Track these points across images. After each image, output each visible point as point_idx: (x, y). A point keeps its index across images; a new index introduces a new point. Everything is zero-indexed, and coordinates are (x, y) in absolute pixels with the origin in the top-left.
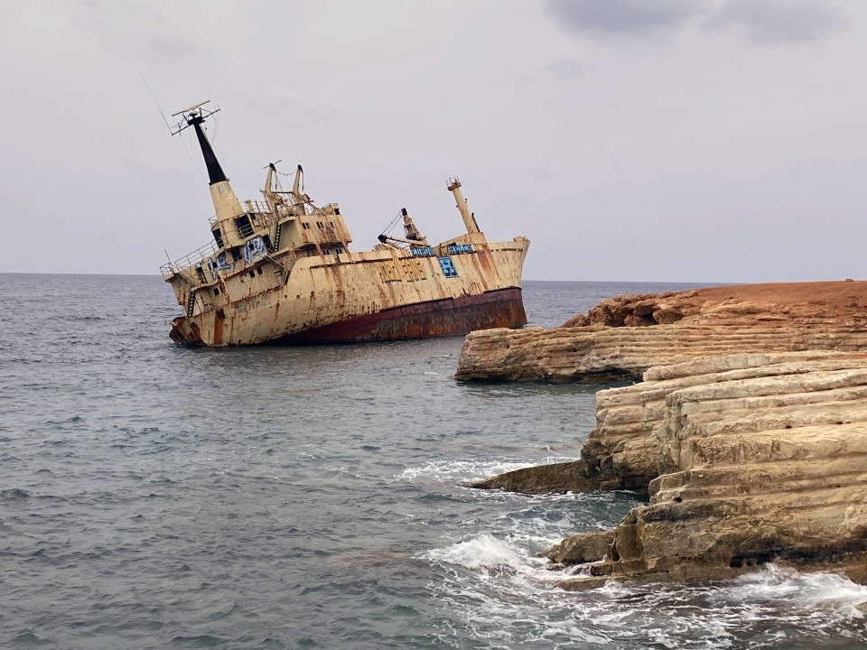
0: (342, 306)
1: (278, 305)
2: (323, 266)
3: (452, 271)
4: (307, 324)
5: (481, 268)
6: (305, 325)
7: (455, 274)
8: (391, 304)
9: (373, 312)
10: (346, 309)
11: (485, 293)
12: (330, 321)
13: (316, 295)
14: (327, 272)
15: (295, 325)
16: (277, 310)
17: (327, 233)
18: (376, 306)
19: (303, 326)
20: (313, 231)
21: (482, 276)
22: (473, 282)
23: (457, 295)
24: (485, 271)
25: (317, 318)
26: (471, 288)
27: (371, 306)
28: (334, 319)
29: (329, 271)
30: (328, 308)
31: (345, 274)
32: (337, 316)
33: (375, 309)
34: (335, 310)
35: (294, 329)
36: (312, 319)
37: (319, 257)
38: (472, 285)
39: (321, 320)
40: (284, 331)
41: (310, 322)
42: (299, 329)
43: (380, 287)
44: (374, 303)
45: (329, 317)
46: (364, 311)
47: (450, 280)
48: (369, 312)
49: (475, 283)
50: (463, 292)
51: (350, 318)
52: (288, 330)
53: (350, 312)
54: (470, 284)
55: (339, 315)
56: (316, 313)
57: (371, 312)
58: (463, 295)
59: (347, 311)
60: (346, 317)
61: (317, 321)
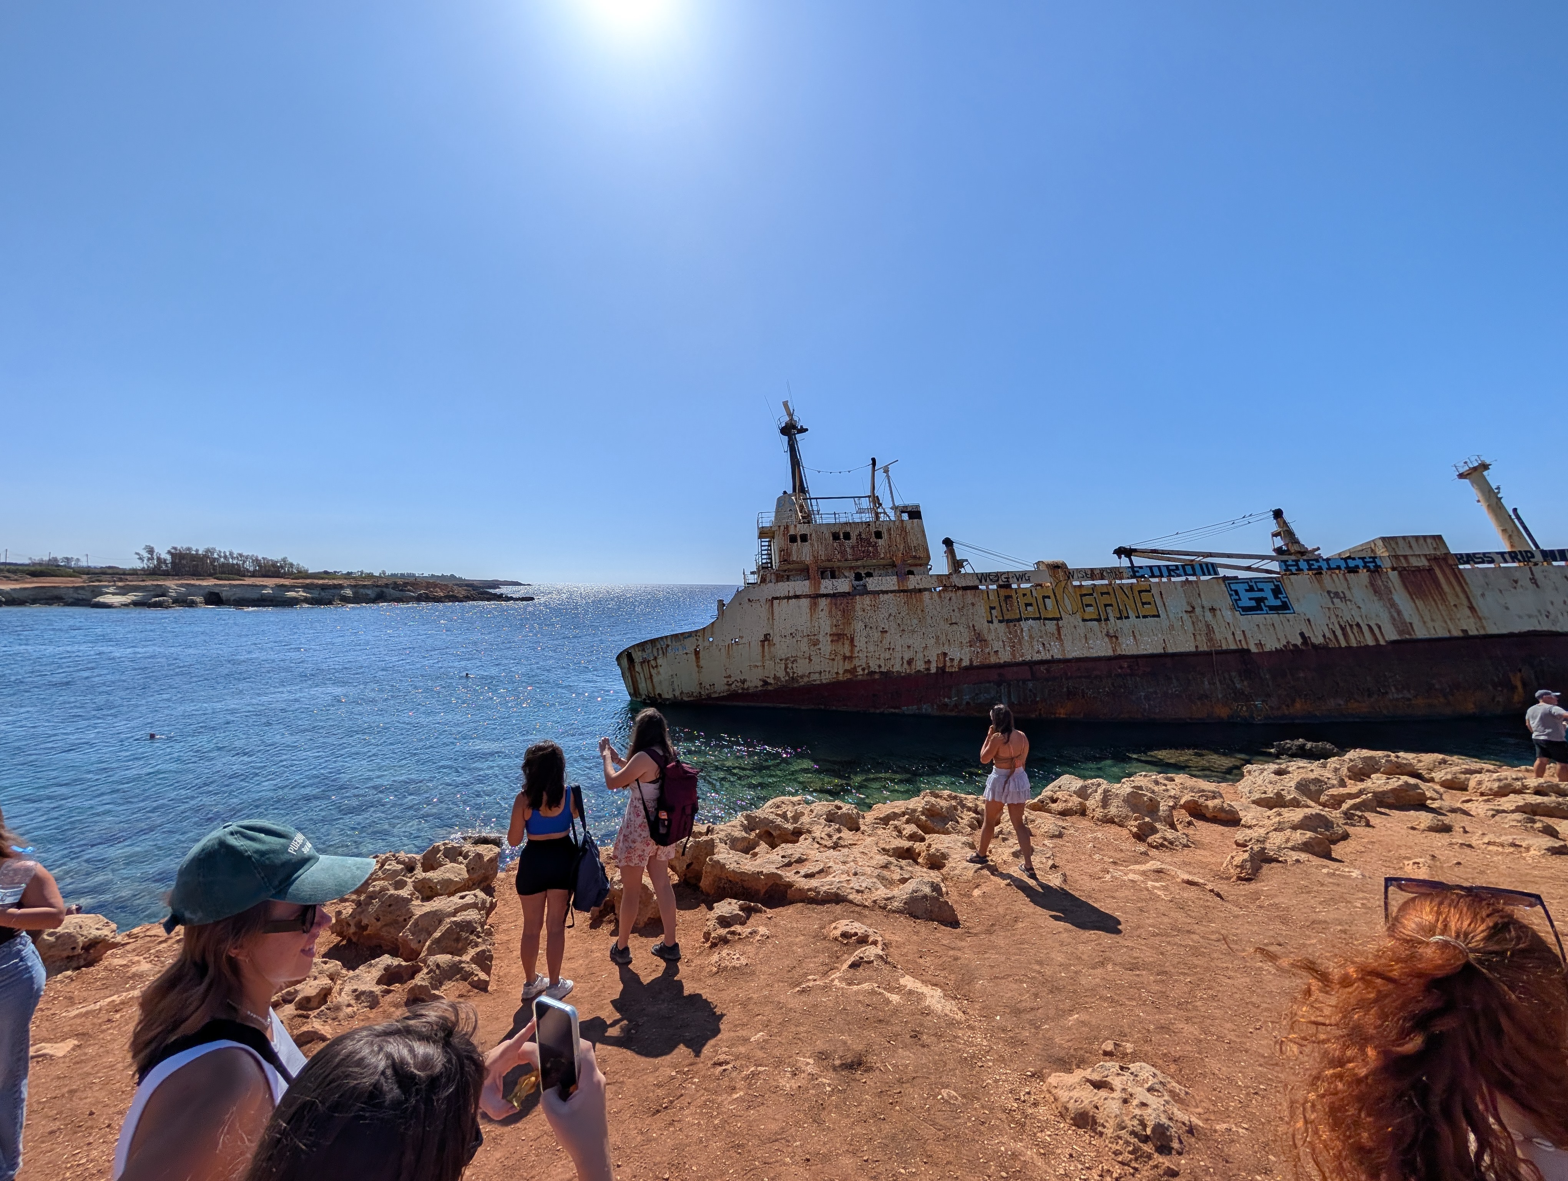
0: (849, 658)
1: (697, 651)
2: (806, 596)
3: (1272, 601)
4: (769, 680)
6: (766, 683)
7: (1283, 607)
8: (1005, 656)
9: (942, 670)
10: (856, 662)
11: (1394, 643)
12: (826, 678)
13: (776, 639)
14: (814, 606)
15: (743, 682)
17: (853, 547)
18: (952, 660)
19: (762, 683)
20: (812, 545)
21: (1399, 613)
22: (1354, 624)
23: (1271, 645)
24: (1419, 603)
25: (787, 673)
26: (1339, 633)
27: (936, 659)
28: (835, 676)
29: (823, 603)
30: (810, 660)
31: (869, 608)
32: (841, 672)
33: (948, 664)
34: (831, 662)
35: (746, 686)
36: (778, 675)
37: (807, 582)
38: (1343, 629)
39: (802, 677)
40: (727, 687)
41: (775, 678)
42: (757, 687)
43: (975, 630)
44: (945, 654)
45: (820, 673)
46: (913, 667)
47: (1257, 618)
48: (928, 669)
49: (1358, 625)
50: (1299, 641)
51: (877, 676)
52: (733, 686)
53: (874, 667)
54: (1337, 626)
55: (846, 671)
56: (783, 666)
57: (933, 670)
58: (1295, 645)
59: (864, 666)
60: (862, 675)
61: (793, 678)
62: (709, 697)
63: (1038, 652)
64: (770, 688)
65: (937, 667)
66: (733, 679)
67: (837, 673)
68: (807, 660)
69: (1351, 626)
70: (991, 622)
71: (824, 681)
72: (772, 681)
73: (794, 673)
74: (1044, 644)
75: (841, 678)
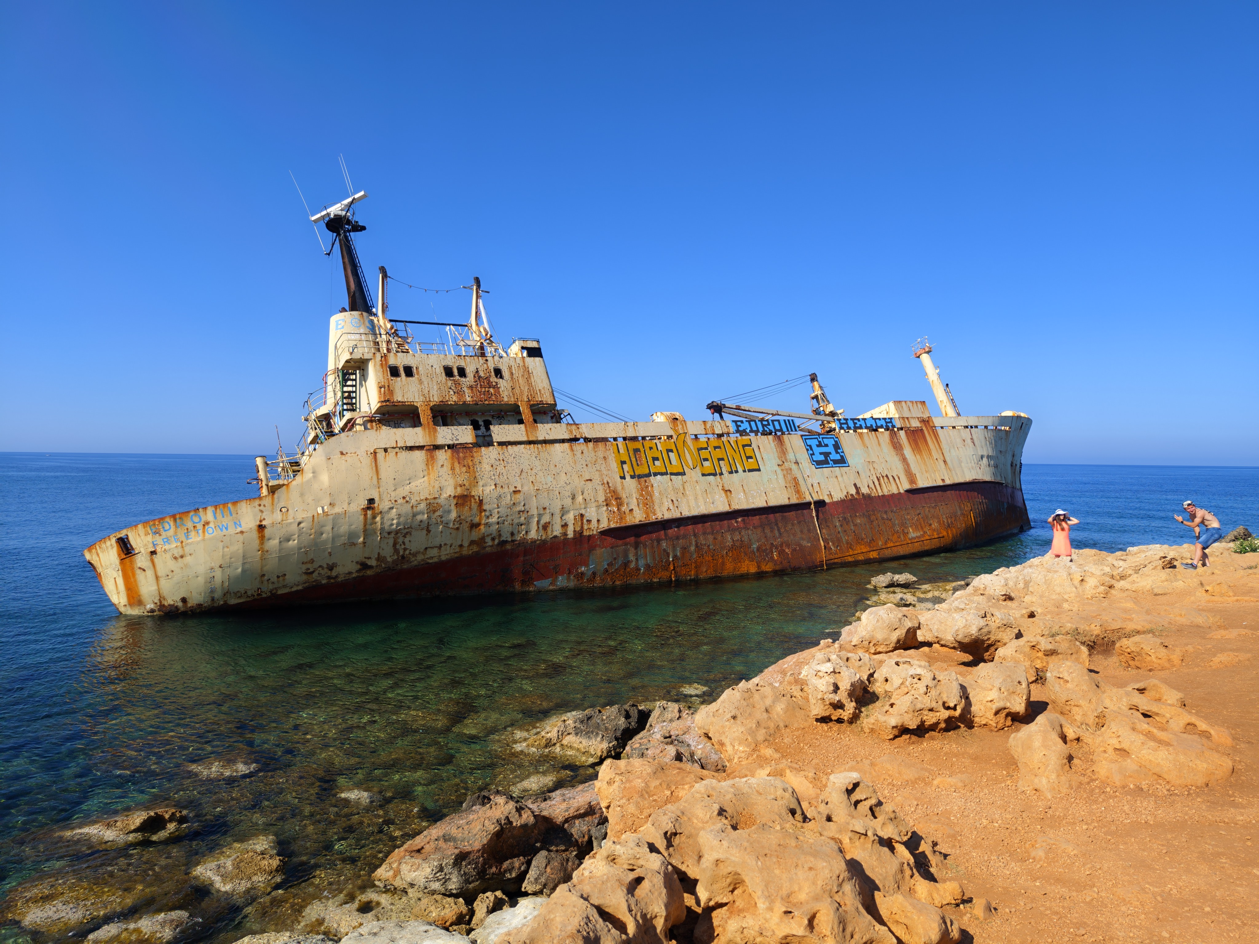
0: (474, 526)
1: (261, 528)
2: (420, 448)
3: (834, 456)
4: (369, 563)
5: (908, 451)
6: (364, 566)
7: (842, 461)
8: (639, 516)
9: (579, 534)
10: (485, 530)
11: (908, 491)
12: (446, 554)
13: (384, 505)
15: (331, 568)
16: (262, 538)
17: (471, 387)
18: (589, 521)
19: (359, 567)
20: (421, 382)
21: (908, 465)
22: (884, 475)
23: (838, 496)
24: (918, 456)
25: (396, 551)
26: (877, 483)
27: (573, 522)
28: (458, 550)
29: (442, 456)
30: (429, 531)
31: (498, 463)
32: (466, 544)
33: (585, 527)
34: (454, 532)
35: (334, 573)
36: (383, 554)
37: (418, 430)
38: (878, 480)
39: (415, 555)
40: (305, 577)
41: (379, 558)
42: (350, 573)
43: (609, 487)
44: (582, 516)
45: (440, 547)
46: (549, 532)
47: (826, 471)
48: (565, 534)
49: (887, 476)
50: (853, 491)
51: (508, 547)
52: (315, 575)
53: (506, 536)
54: (875, 477)
55: (472, 543)
56: (391, 541)
57: (571, 534)
58: (852, 495)
59: (495, 534)
60: (492, 546)
61: (403, 557)
62: (274, 596)
63: (669, 509)
64: (369, 572)
65: (575, 531)
66: (316, 565)
67: (461, 546)
68: (425, 532)
69: (883, 477)
70: (623, 478)
71: (443, 558)
72: (373, 563)
73: (405, 549)
74: (672, 501)
75: (465, 552)
